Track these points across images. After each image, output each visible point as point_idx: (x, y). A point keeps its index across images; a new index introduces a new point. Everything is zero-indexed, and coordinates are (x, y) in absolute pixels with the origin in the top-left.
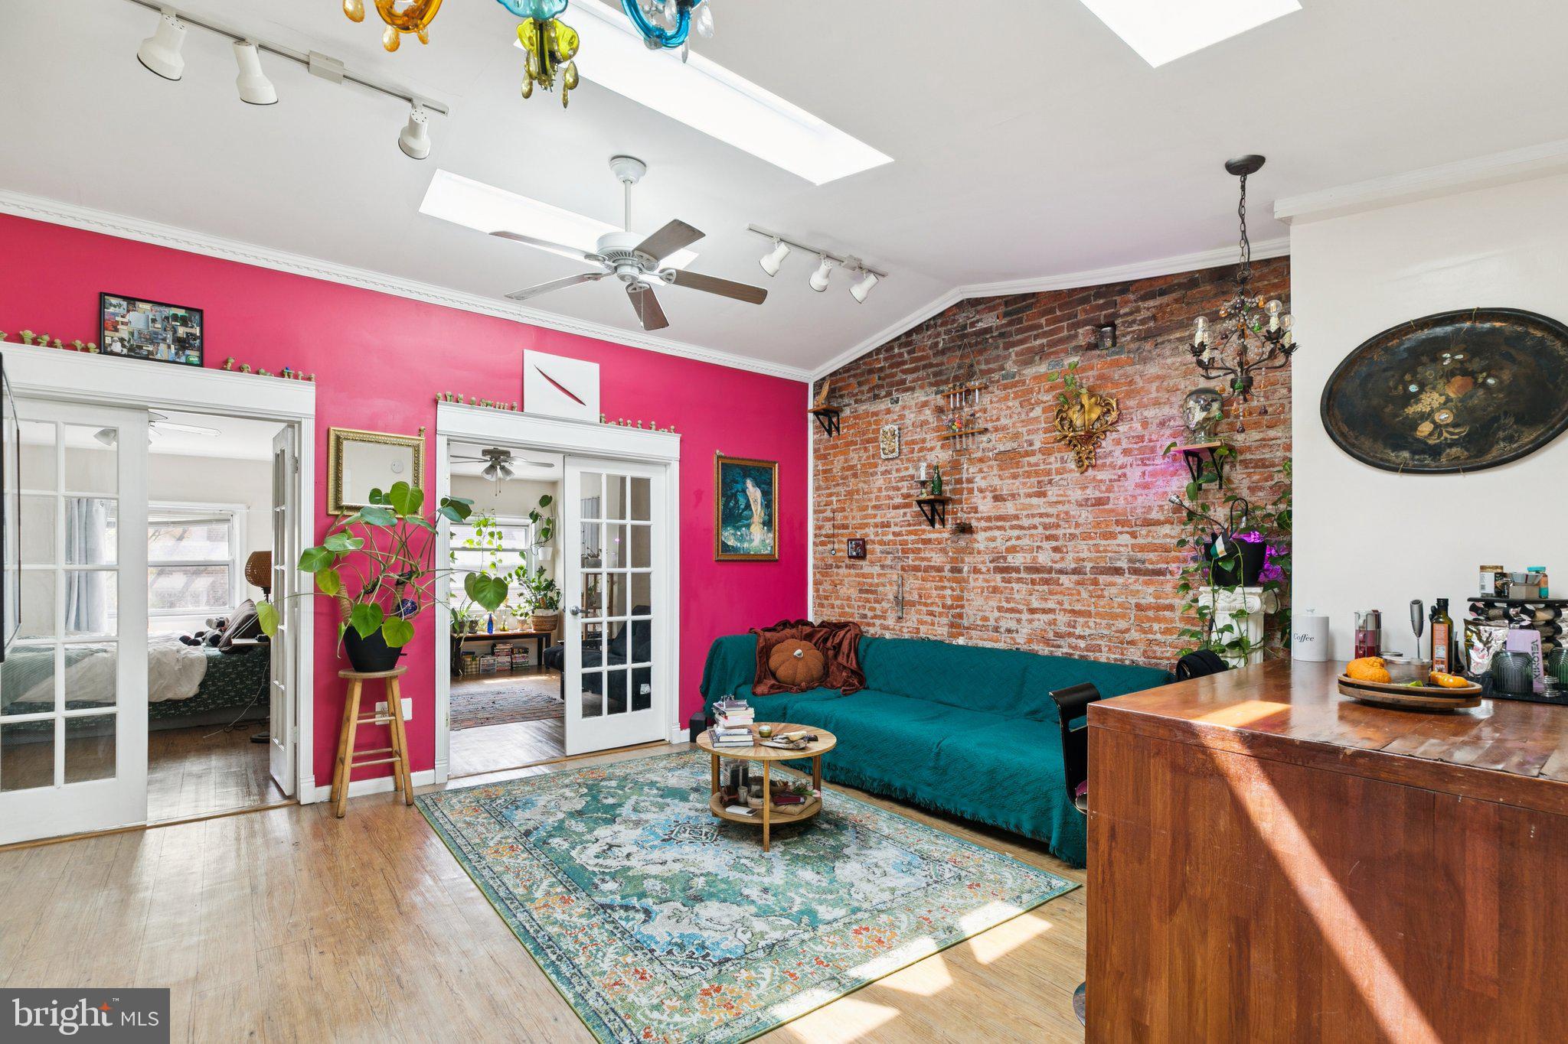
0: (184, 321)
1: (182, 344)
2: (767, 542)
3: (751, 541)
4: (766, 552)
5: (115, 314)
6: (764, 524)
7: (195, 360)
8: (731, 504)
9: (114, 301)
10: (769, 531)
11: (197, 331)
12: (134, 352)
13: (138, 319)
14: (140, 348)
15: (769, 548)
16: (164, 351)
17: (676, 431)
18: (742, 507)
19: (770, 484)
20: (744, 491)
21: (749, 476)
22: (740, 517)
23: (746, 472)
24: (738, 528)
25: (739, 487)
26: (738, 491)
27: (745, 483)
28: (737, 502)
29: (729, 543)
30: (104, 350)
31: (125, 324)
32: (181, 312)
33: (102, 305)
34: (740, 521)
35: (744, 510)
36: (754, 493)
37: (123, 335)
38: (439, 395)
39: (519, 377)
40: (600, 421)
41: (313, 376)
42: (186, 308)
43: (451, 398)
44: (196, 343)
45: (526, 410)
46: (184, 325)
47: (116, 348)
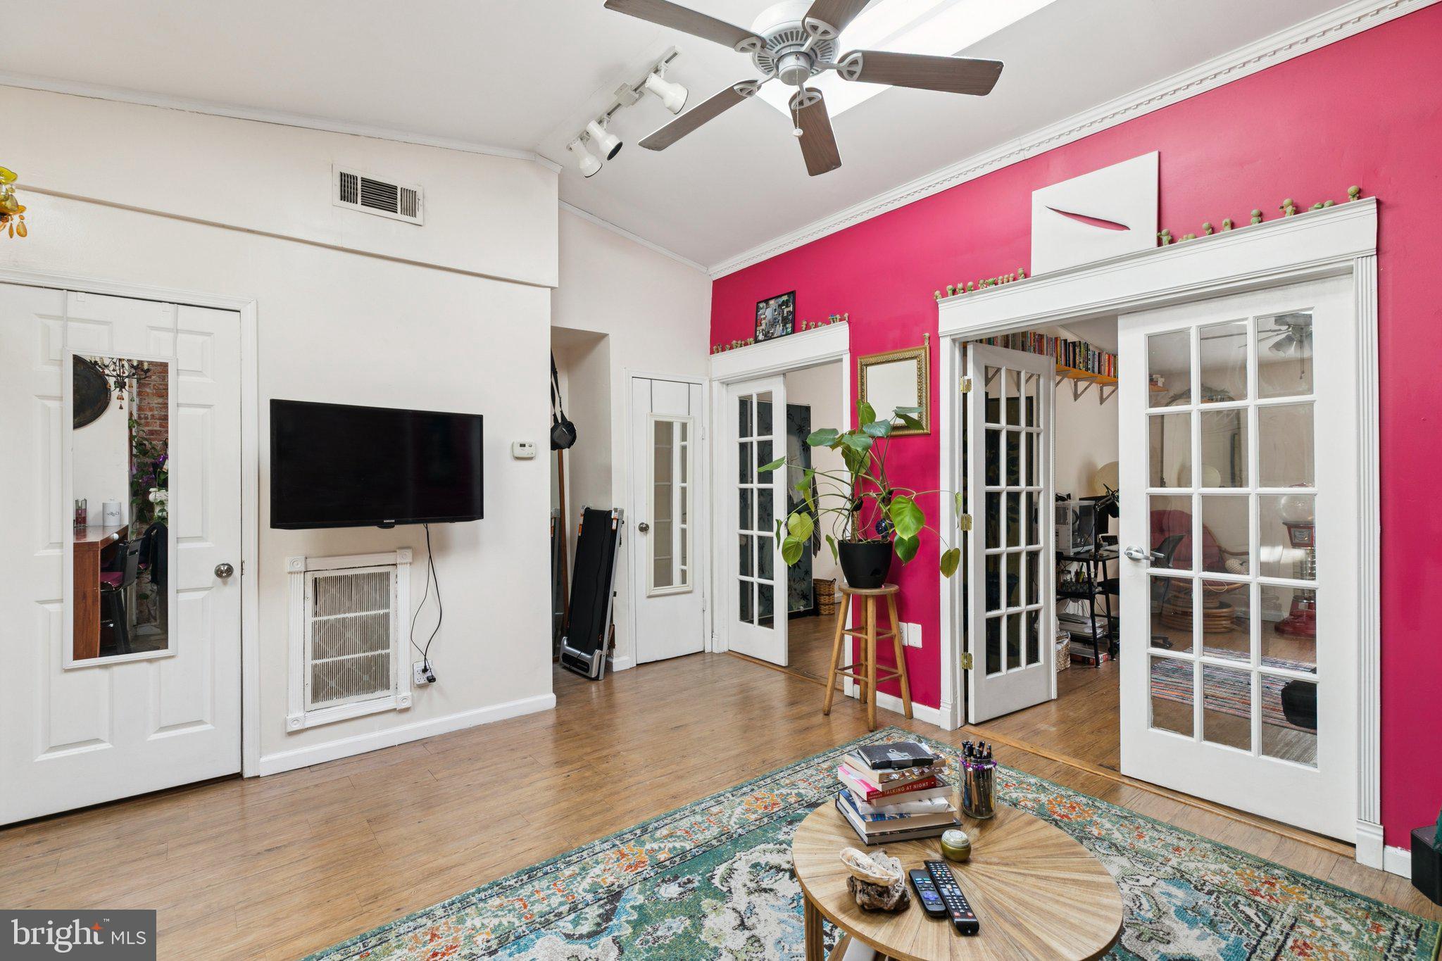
0: (786, 303)
1: (785, 321)
5: (761, 315)
7: (789, 330)
9: (761, 305)
11: (791, 308)
12: (768, 337)
13: (768, 312)
14: (768, 332)
16: (779, 329)
30: (757, 341)
31: (764, 319)
32: (785, 298)
33: (758, 309)
37: (763, 327)
38: (937, 293)
39: (1027, 232)
40: (1160, 243)
41: (846, 315)
42: (788, 294)
43: (950, 292)
44: (790, 317)
45: (1034, 272)
46: (787, 307)
47: (761, 337)
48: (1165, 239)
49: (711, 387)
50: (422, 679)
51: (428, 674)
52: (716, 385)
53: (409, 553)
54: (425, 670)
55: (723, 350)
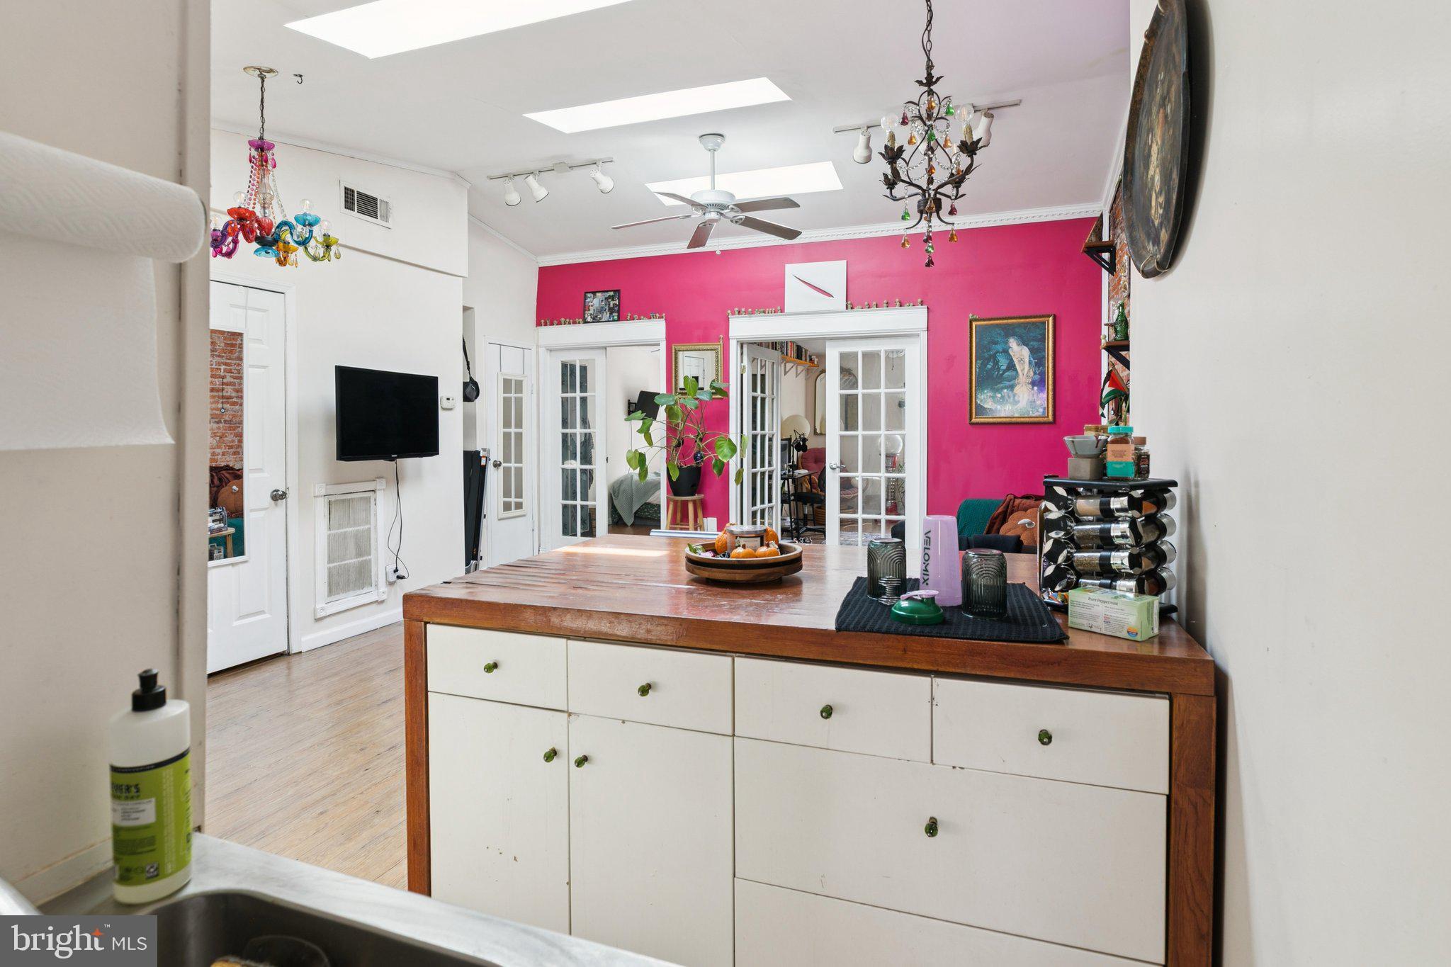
0: (613, 298)
1: (611, 311)
2: (1038, 403)
3: (1016, 402)
4: (1036, 414)
5: (589, 302)
6: (1033, 384)
7: (616, 318)
8: (989, 366)
9: (589, 295)
10: (1041, 390)
11: (617, 302)
12: (596, 320)
13: (595, 302)
14: (597, 317)
15: (1041, 410)
16: (606, 316)
17: (922, 303)
18: (1004, 368)
19: (1043, 339)
20: (1006, 351)
21: (1013, 335)
22: (1000, 378)
23: (1009, 331)
24: (999, 390)
25: (999, 347)
26: (997, 352)
27: (1007, 343)
28: (996, 363)
29: (986, 406)
30: (585, 322)
31: (592, 306)
32: (611, 293)
33: (585, 298)
34: (999, 383)
35: (1005, 371)
36: (1019, 352)
37: (592, 312)
38: (729, 311)
39: (782, 286)
40: (847, 308)
41: (664, 315)
42: (614, 291)
43: (737, 312)
44: (617, 309)
45: (787, 310)
46: (613, 300)
47: (589, 319)
48: (849, 306)
49: (537, 353)
50: (393, 577)
51: (398, 574)
52: (542, 350)
53: (384, 481)
54: (396, 571)
55: (552, 324)
